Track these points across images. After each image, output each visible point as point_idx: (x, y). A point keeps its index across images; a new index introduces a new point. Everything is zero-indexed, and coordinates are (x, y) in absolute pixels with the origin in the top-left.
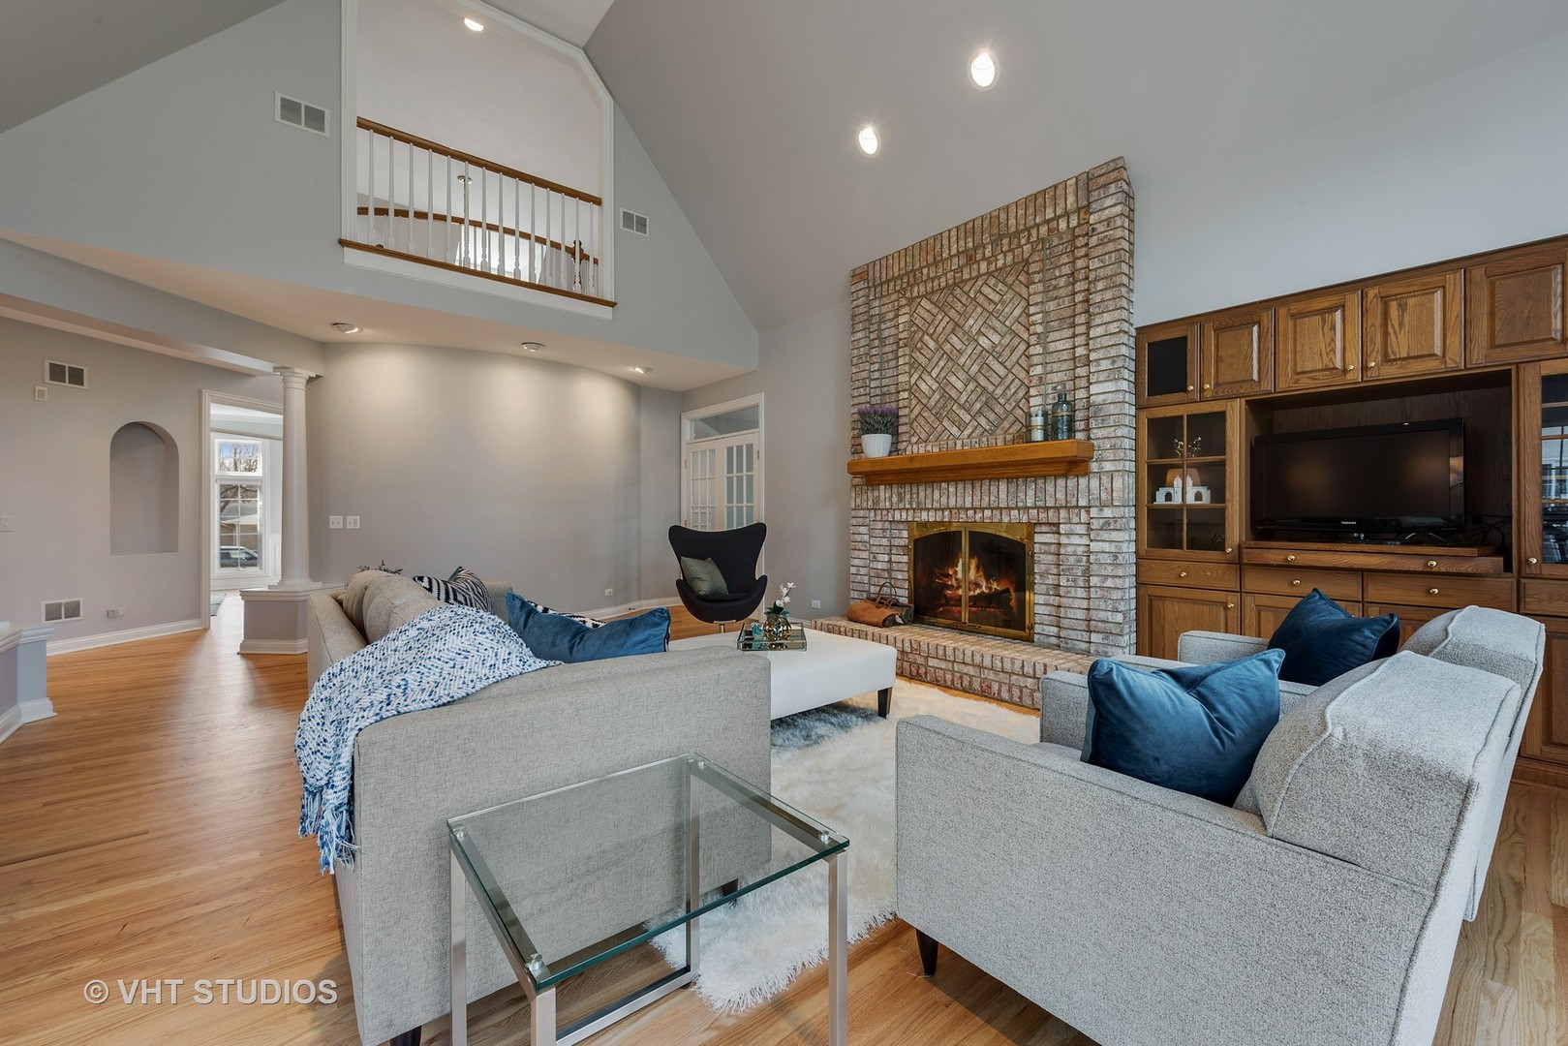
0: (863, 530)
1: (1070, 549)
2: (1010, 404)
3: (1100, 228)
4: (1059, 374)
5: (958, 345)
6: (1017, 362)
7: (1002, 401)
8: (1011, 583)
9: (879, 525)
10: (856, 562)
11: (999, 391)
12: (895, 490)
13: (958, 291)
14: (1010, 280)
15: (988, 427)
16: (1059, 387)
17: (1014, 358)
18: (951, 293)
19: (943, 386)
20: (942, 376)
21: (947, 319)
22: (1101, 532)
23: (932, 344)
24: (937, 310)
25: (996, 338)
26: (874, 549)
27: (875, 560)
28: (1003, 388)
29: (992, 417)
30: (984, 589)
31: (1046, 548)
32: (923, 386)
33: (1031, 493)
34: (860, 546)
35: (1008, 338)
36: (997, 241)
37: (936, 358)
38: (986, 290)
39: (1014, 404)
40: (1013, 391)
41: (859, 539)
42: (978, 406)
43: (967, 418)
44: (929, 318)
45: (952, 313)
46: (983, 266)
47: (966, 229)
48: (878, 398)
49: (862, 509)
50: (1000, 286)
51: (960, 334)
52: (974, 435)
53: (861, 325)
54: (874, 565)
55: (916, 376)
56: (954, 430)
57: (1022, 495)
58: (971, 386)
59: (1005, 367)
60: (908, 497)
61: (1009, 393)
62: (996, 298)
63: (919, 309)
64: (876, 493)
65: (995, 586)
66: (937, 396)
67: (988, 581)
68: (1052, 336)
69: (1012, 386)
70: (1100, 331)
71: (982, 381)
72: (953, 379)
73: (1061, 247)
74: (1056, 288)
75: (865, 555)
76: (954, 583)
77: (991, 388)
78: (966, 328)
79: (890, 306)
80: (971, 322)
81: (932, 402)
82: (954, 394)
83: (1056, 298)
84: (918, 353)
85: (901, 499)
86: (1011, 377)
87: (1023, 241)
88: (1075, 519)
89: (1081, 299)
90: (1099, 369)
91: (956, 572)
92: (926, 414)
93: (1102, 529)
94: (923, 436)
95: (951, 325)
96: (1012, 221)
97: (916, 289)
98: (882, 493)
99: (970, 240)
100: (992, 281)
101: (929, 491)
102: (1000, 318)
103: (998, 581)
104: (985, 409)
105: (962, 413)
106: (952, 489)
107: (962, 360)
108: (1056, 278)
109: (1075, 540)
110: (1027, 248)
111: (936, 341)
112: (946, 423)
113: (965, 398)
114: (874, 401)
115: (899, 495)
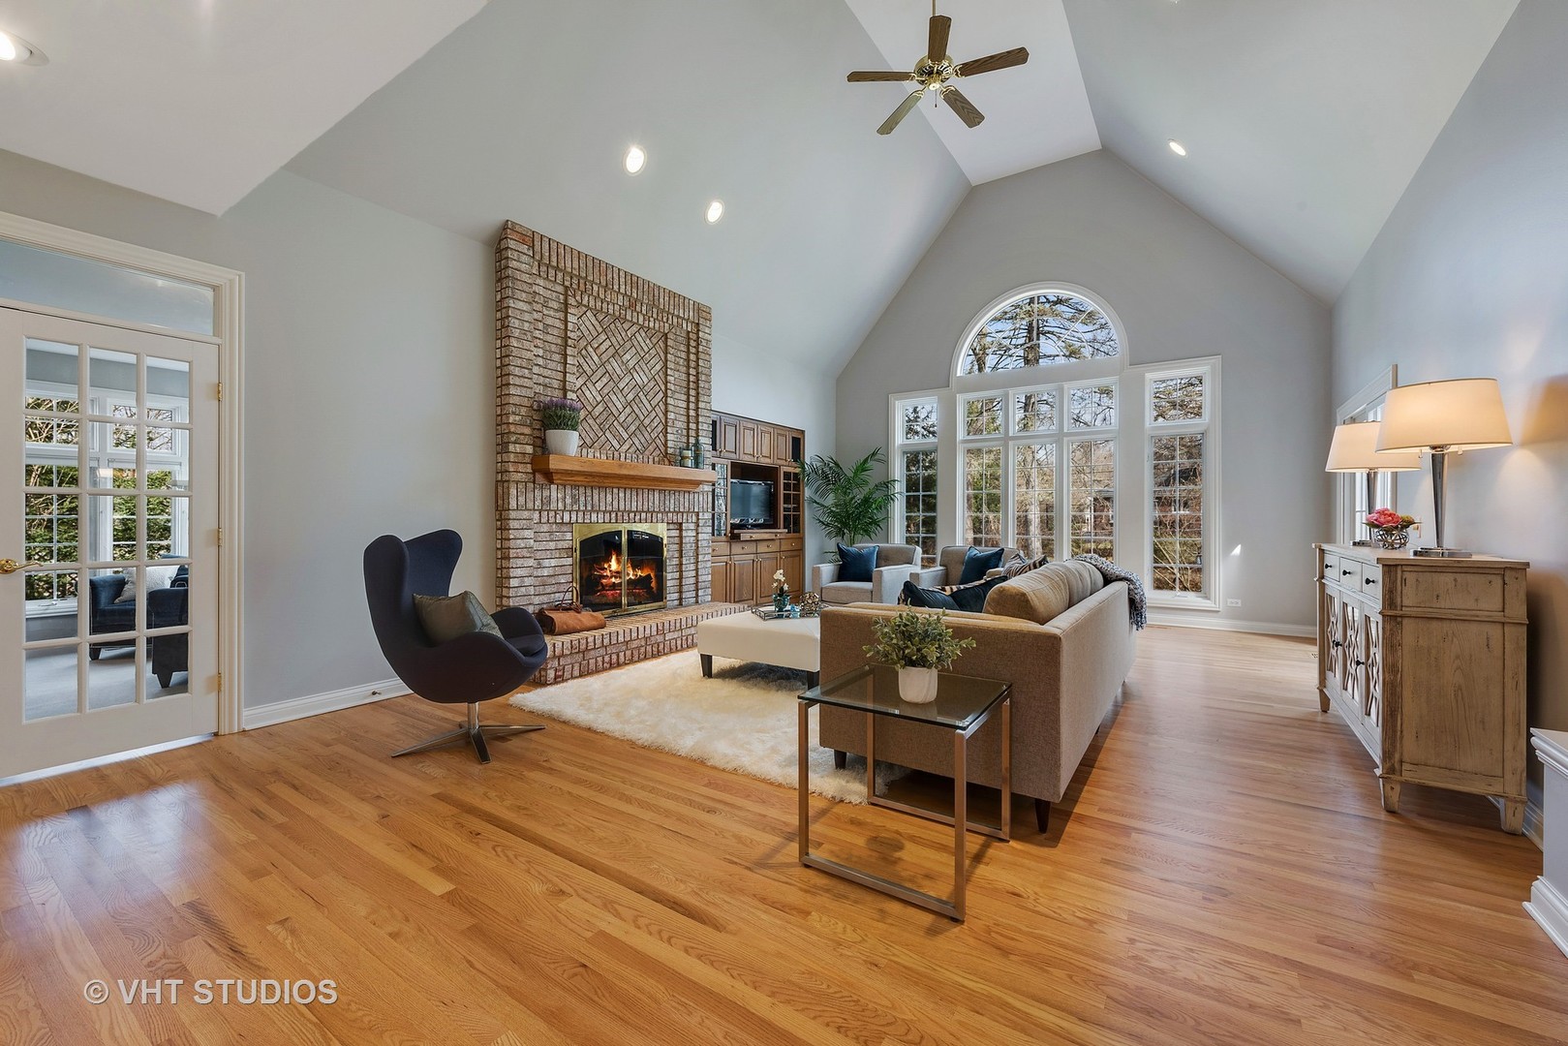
0: (528, 533)
1: (687, 540)
2: (654, 434)
3: (704, 343)
4: (680, 423)
5: (618, 371)
6: (658, 404)
7: (648, 429)
8: (652, 570)
9: (545, 528)
10: (519, 572)
11: (647, 422)
12: (568, 490)
13: (618, 324)
14: (654, 340)
15: (640, 448)
16: (680, 431)
17: (656, 400)
18: (614, 322)
19: (605, 401)
20: (606, 391)
21: (608, 343)
22: (703, 528)
23: (595, 358)
24: (601, 329)
25: (645, 380)
26: (539, 555)
27: (540, 566)
28: (649, 420)
29: (643, 440)
30: (631, 576)
31: (673, 540)
32: (587, 393)
34: (525, 553)
35: (652, 383)
36: (650, 307)
37: (599, 373)
38: (638, 336)
39: (656, 435)
40: (655, 425)
41: (523, 545)
42: (633, 428)
43: (625, 436)
44: (594, 333)
45: (613, 340)
46: (641, 319)
47: (632, 280)
48: (542, 387)
49: (526, 509)
50: (648, 341)
51: (620, 362)
52: (630, 450)
53: (524, 295)
54: (539, 573)
55: (581, 381)
56: (616, 443)
57: (667, 502)
58: (628, 410)
59: (651, 405)
60: (582, 499)
61: (653, 425)
62: (646, 348)
63: (585, 318)
64: (546, 493)
65: (639, 573)
66: (600, 408)
67: (634, 570)
68: (677, 395)
69: (655, 420)
70: (703, 405)
71: (635, 408)
72: (614, 398)
73: (681, 338)
74: (678, 363)
75: (531, 562)
76: (609, 574)
77: (642, 417)
78: (624, 359)
79: (554, 294)
80: (628, 356)
81: (596, 412)
82: (614, 411)
83: (678, 370)
84: (583, 360)
85: (574, 500)
86: (654, 414)
87: (665, 319)
88: (690, 520)
90: (702, 428)
91: (610, 566)
92: (590, 420)
94: (589, 440)
95: (612, 350)
96: (661, 300)
97: (586, 298)
98: (554, 494)
99: (635, 291)
100: (643, 334)
101: (602, 495)
102: (648, 365)
103: (641, 569)
104: (637, 432)
105: (621, 430)
106: (622, 495)
107: (621, 385)
108: (678, 357)
109: (690, 533)
110: (667, 326)
111: (599, 357)
112: (608, 434)
113: (623, 419)
114: (537, 389)
115: (573, 497)
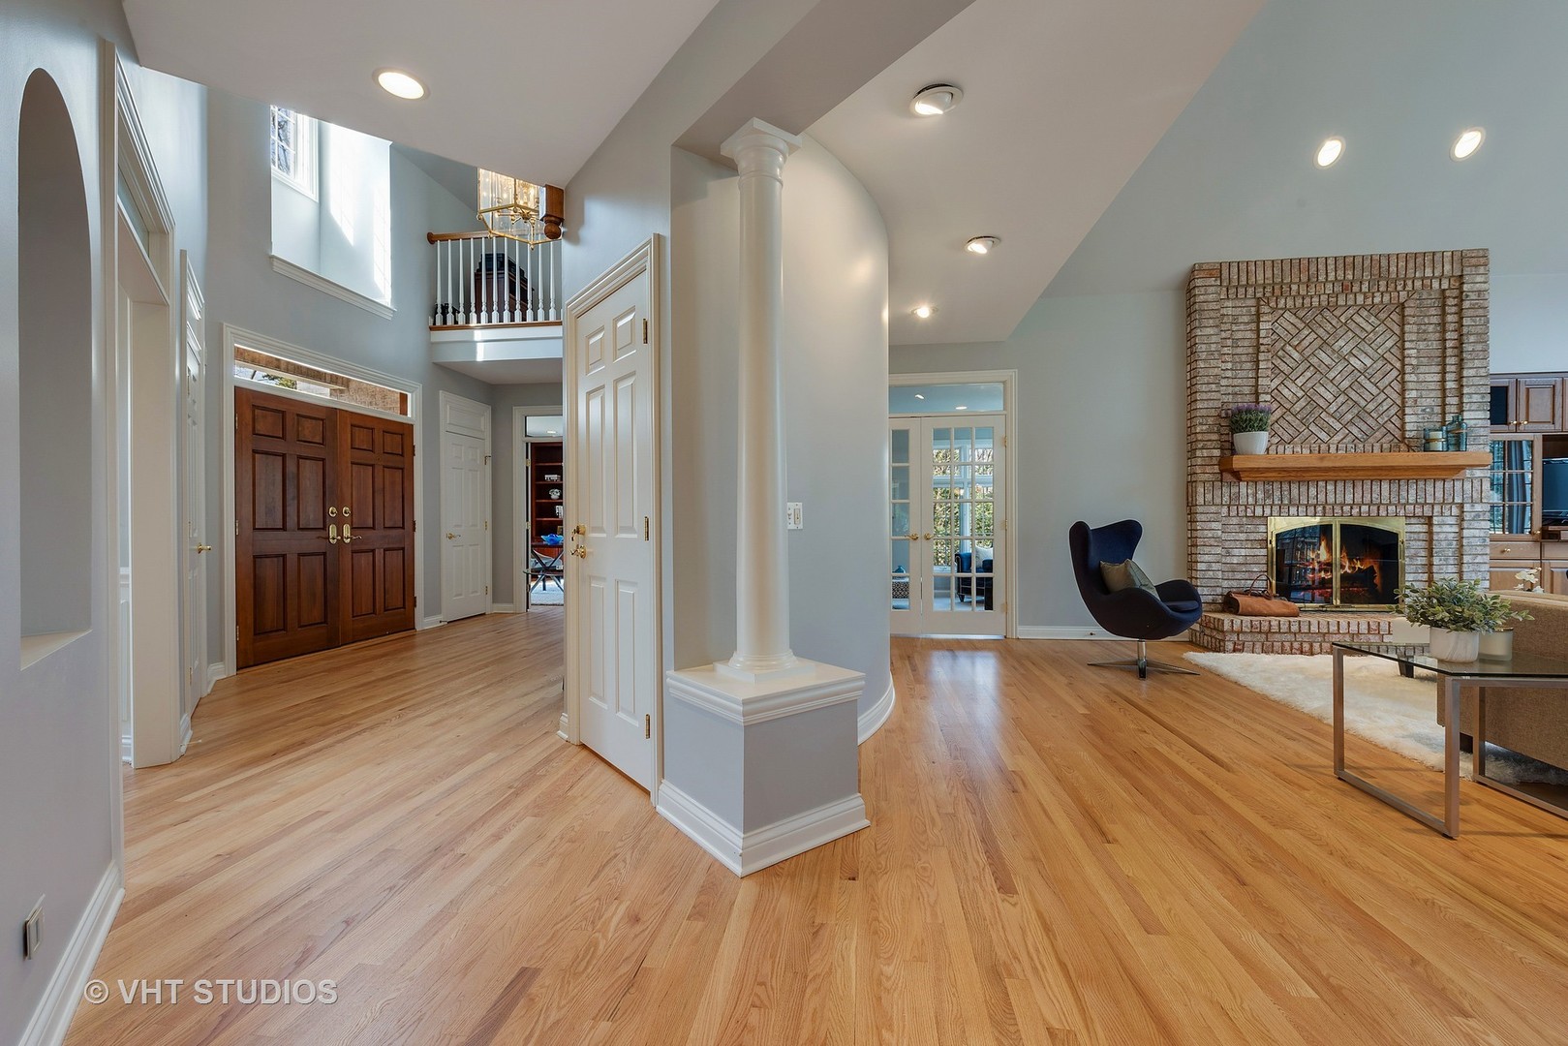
0: (1216, 525)
1: (1442, 536)
2: (1383, 419)
3: (1473, 296)
4: (1428, 400)
5: (1327, 361)
6: (1389, 385)
7: (1374, 415)
8: (1375, 562)
9: (1235, 521)
10: (1206, 558)
11: (1371, 407)
12: (1260, 486)
13: (1327, 313)
14: (1382, 316)
15: (1359, 436)
16: (1428, 410)
17: (1386, 381)
18: (1320, 313)
19: (1310, 395)
20: (1309, 385)
21: (1314, 336)
22: (1473, 522)
23: (1296, 355)
24: (1303, 325)
25: (1369, 362)
26: (1227, 544)
27: (1229, 554)
28: (1375, 404)
29: (1364, 427)
30: (1347, 569)
31: (1416, 536)
32: (1285, 392)
33: (1412, 492)
34: (1212, 542)
35: (1380, 363)
36: (1375, 282)
37: (1301, 369)
38: (1357, 318)
39: (1386, 419)
40: (1385, 408)
41: (1210, 535)
42: (1349, 416)
43: (1337, 426)
44: (1294, 331)
45: (1321, 331)
46: (1360, 299)
47: (1346, 262)
48: (1231, 396)
49: (1214, 505)
50: (1373, 319)
51: (1329, 352)
52: (1344, 441)
53: (1211, 321)
54: (1228, 560)
55: (1277, 382)
56: (1323, 436)
57: (1404, 494)
58: (1342, 399)
59: (1377, 387)
60: (1277, 494)
61: (1381, 409)
62: (1369, 328)
63: (1282, 320)
64: (1234, 490)
65: (1358, 565)
66: (1302, 403)
67: (1351, 560)
68: (1422, 369)
69: (1384, 404)
70: (1472, 372)
71: (1353, 395)
72: (1321, 390)
73: (1429, 301)
74: (1424, 332)
75: (1219, 550)
76: (1316, 566)
77: (1363, 403)
78: (1336, 347)
79: (1244, 310)
80: (1341, 343)
81: (1297, 408)
82: (1322, 403)
83: (1425, 340)
84: (1279, 361)
85: (1268, 495)
86: (1382, 396)
87: (1399, 288)
88: (1447, 513)
89: (1451, 345)
90: (1470, 400)
91: (1318, 556)
92: (1290, 418)
93: (1473, 520)
94: (1286, 437)
95: (1319, 342)
96: (1393, 269)
97: (1283, 301)
98: (1243, 490)
99: (1351, 273)
100: (1365, 313)
101: (1304, 489)
102: (1373, 345)
103: (1362, 561)
104: (1356, 420)
105: (1331, 421)
106: (1330, 487)
107: (1331, 375)
108: (1425, 324)
109: (1447, 529)
110: (1403, 294)
111: (1301, 353)
112: (1313, 428)
113: (1335, 409)
114: (1225, 399)
115: (1266, 492)
